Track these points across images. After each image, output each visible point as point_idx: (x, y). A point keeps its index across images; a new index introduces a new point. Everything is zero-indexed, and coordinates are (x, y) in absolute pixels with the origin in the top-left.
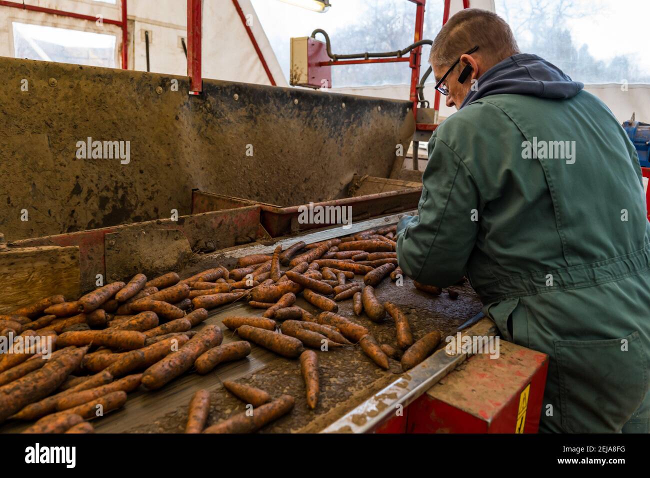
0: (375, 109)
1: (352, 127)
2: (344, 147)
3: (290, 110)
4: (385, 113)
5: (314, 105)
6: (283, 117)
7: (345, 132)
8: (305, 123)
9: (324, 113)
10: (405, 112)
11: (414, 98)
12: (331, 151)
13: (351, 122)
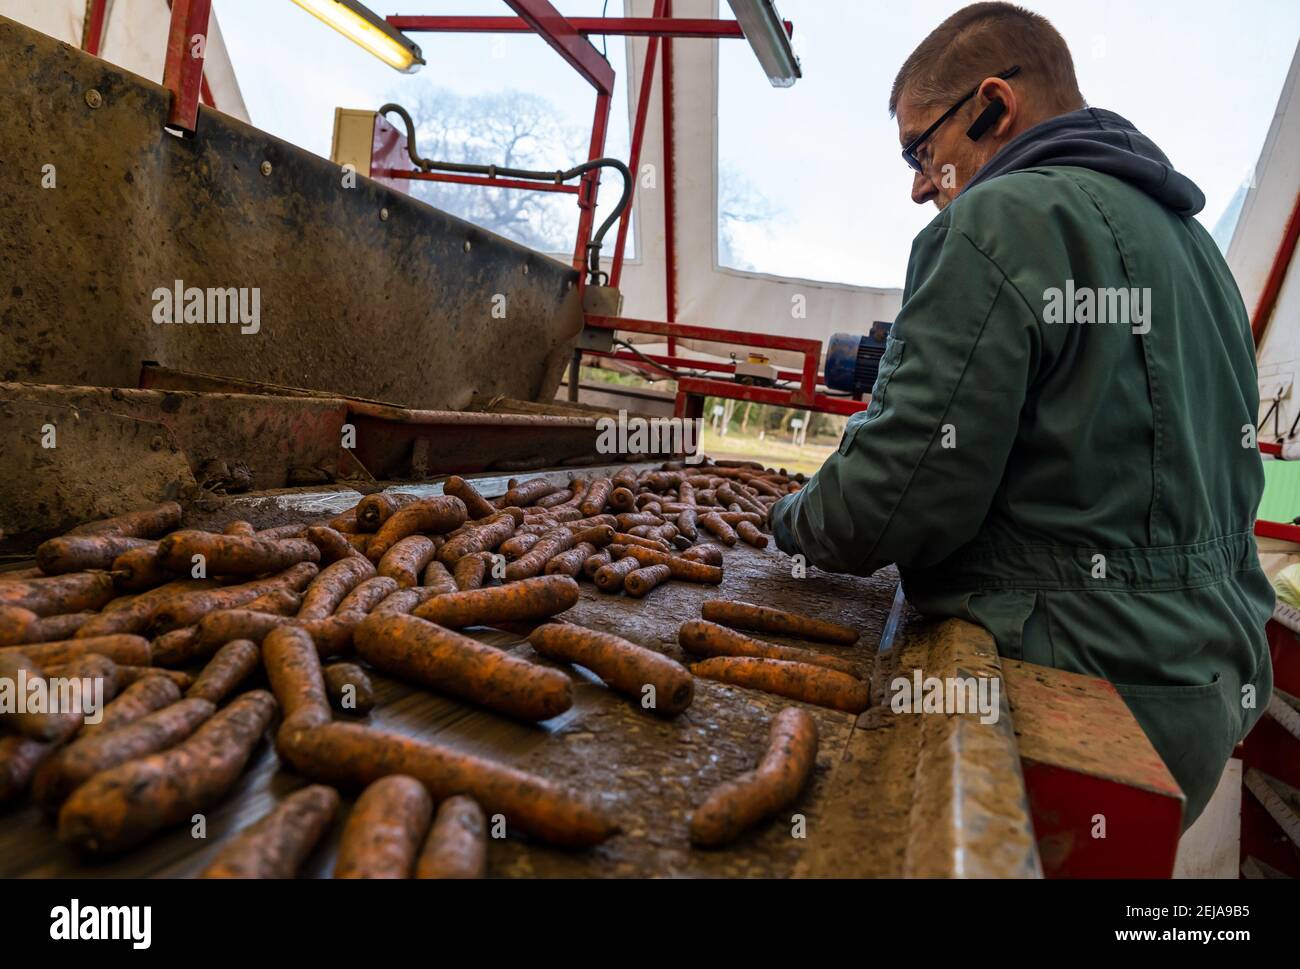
0: (520, 268)
1: (479, 295)
2: (461, 333)
3: (371, 230)
4: (534, 280)
5: (416, 229)
6: (357, 239)
7: (465, 301)
8: (396, 265)
9: (433, 252)
10: (565, 288)
11: (581, 264)
12: (436, 336)
13: (477, 284)
